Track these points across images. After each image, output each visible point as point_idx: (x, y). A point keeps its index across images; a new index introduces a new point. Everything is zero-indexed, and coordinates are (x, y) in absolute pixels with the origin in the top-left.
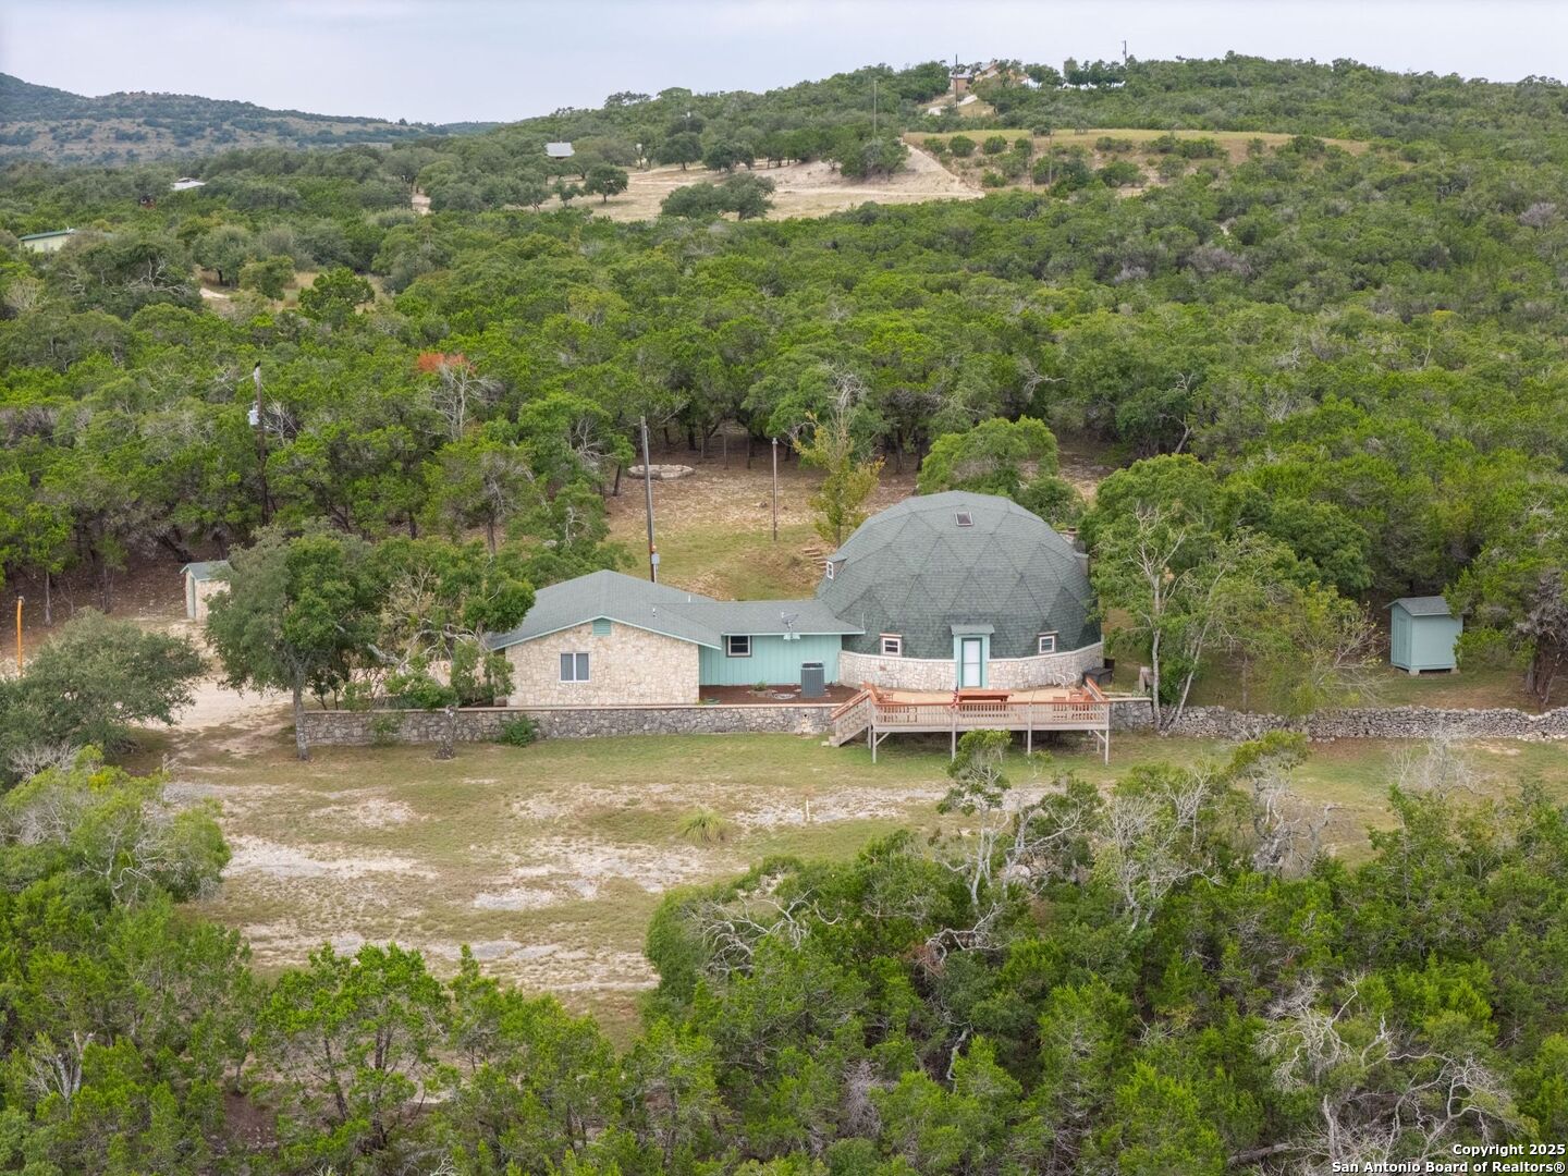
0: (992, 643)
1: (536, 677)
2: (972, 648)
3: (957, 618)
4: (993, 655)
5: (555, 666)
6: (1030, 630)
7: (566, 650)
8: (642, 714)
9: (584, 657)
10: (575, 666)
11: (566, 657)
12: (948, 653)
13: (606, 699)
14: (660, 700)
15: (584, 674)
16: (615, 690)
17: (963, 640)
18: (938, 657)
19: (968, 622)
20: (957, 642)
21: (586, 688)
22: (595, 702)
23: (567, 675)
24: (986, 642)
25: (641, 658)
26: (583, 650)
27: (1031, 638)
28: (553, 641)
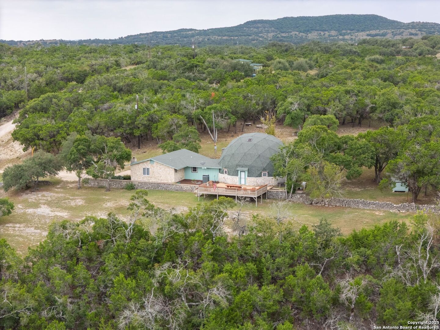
0: (248, 173)
1: (138, 173)
2: (243, 174)
3: (240, 166)
4: (248, 176)
5: (142, 171)
6: (259, 170)
7: (144, 167)
8: (158, 185)
9: (148, 169)
10: (146, 171)
11: (144, 169)
12: (237, 175)
13: (153, 180)
14: (165, 182)
15: (148, 174)
16: (155, 178)
17: (241, 172)
18: (235, 176)
19: (242, 167)
20: (239, 172)
21: (149, 177)
22: (151, 181)
23: (144, 173)
24: (247, 173)
25: (161, 170)
26: (148, 167)
27: (259, 173)
28: (141, 165)
